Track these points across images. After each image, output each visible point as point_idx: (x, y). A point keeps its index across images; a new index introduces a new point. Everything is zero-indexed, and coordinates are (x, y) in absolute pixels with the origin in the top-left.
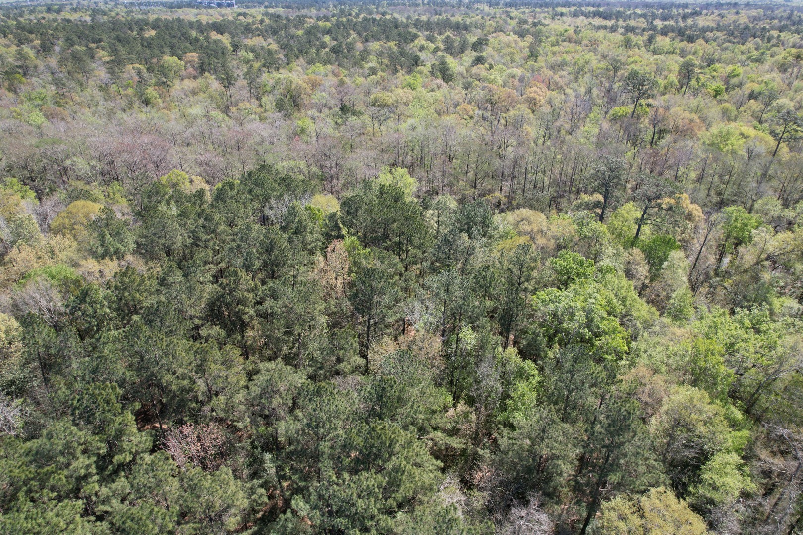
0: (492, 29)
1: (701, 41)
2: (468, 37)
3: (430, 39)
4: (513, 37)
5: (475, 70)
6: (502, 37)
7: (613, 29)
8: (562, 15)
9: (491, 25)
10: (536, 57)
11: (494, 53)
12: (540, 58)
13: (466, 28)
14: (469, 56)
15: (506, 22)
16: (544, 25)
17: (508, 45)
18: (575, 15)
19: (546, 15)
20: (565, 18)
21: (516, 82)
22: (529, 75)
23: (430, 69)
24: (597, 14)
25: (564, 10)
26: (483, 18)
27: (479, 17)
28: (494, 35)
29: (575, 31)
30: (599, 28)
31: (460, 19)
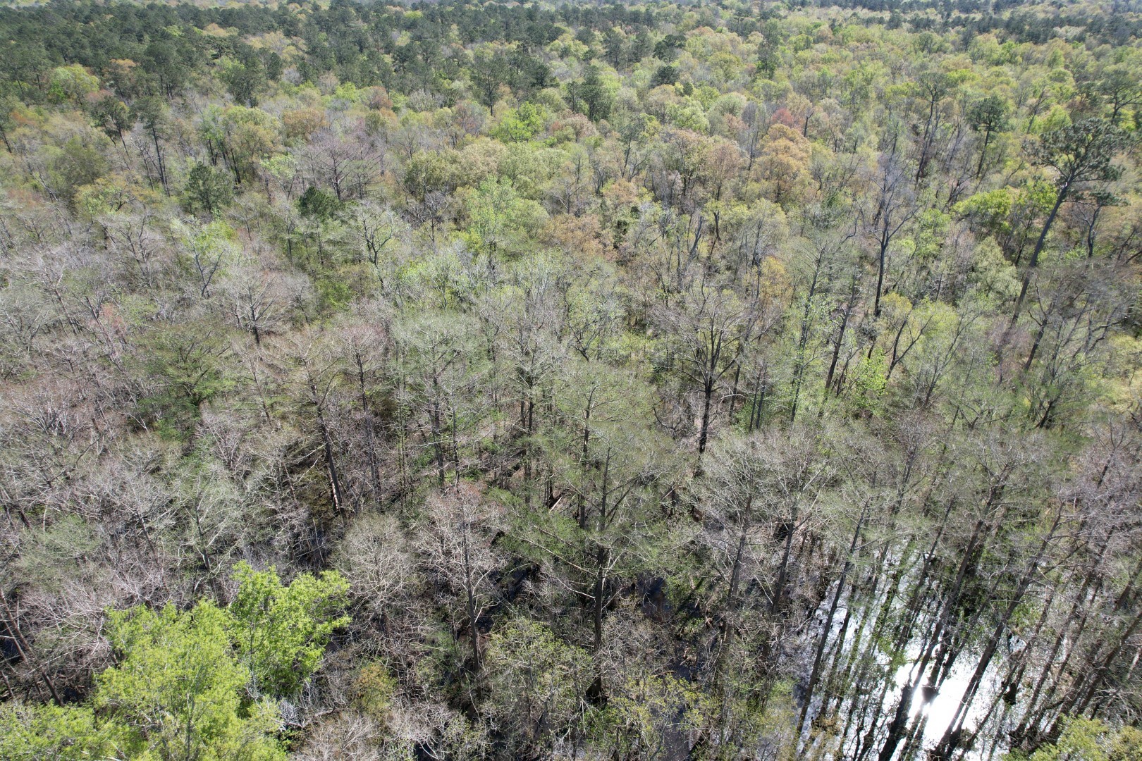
0: (692, 23)
2: (650, 35)
3: (584, 38)
4: (728, 36)
5: (656, 95)
6: (710, 35)
9: (691, 17)
10: (772, 70)
11: (693, 62)
12: (778, 72)
13: (650, 20)
14: (646, 69)
15: (716, 14)
16: (780, 17)
17: (719, 48)
21: (738, 122)
22: (762, 105)
23: (565, 94)
26: (679, 7)
27: (674, 6)
28: (696, 31)
29: (832, 26)
30: (869, 22)
31: (643, 9)
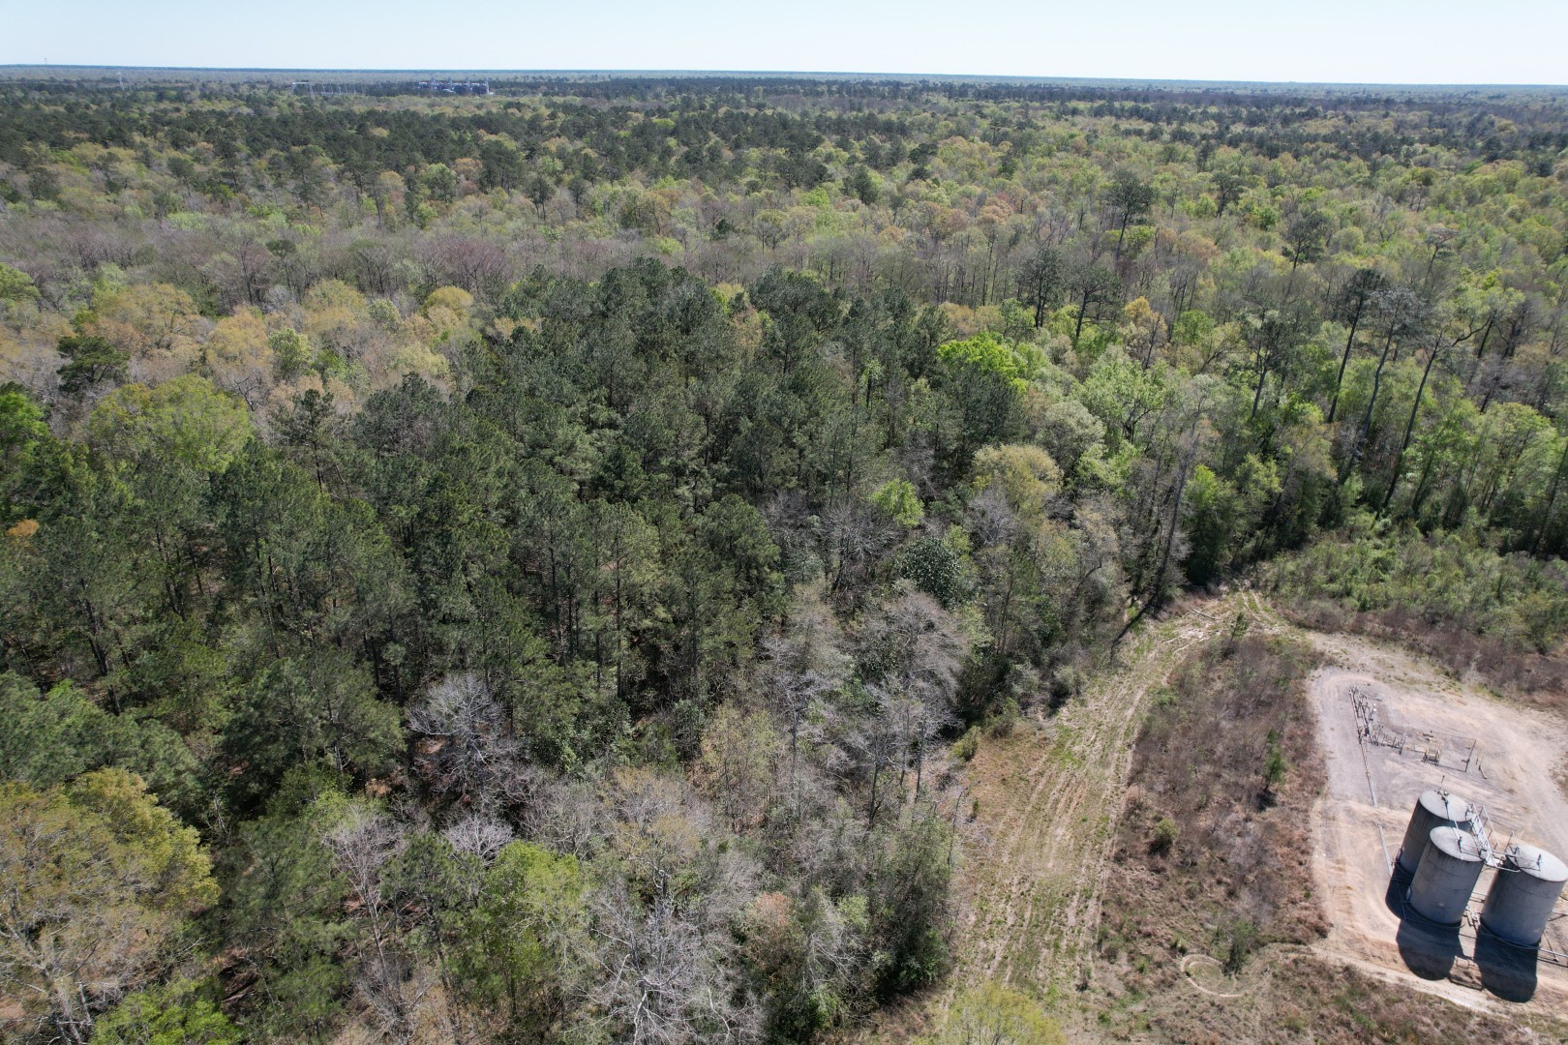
0: (945, 132)
1: (1287, 156)
2: (905, 143)
3: (843, 145)
4: (979, 144)
5: (911, 187)
6: (961, 143)
7: (1154, 136)
8: (1075, 112)
9: (947, 126)
10: (1011, 172)
11: (944, 166)
12: (1016, 174)
13: (904, 130)
14: (903, 170)
15: (973, 123)
16: (1037, 128)
17: (970, 155)
18: (1098, 113)
19: (1047, 112)
20: (1078, 119)
23: (842, 185)
24: (1136, 113)
25: (1082, 105)
26: (933, 115)
27: (928, 115)
28: (948, 141)
29: (1088, 138)
30: (1128, 133)
31: (894, 118)
